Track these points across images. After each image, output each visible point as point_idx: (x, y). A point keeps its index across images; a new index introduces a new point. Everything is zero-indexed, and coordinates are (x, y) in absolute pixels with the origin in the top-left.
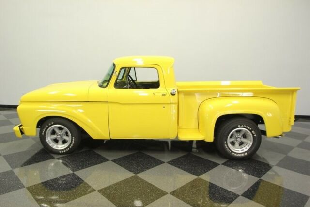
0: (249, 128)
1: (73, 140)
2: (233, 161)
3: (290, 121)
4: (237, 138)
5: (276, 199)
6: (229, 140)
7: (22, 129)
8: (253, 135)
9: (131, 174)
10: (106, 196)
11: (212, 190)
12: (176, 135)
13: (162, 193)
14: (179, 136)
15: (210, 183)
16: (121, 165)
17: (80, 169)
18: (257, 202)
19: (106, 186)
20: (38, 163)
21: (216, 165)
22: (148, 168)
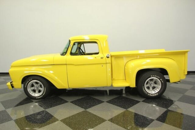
0: (158, 77)
1: (45, 90)
2: (149, 99)
3: (184, 72)
4: (151, 84)
5: (179, 121)
6: (146, 86)
7: (13, 84)
8: (161, 81)
9: (83, 110)
10: (65, 123)
11: (136, 117)
12: (111, 84)
13: (103, 120)
14: (113, 84)
15: (135, 113)
16: (76, 105)
17: (49, 108)
18: (167, 123)
19: (66, 117)
20: (23, 105)
21: (138, 102)
22: (94, 106)
